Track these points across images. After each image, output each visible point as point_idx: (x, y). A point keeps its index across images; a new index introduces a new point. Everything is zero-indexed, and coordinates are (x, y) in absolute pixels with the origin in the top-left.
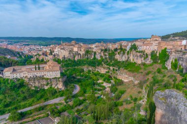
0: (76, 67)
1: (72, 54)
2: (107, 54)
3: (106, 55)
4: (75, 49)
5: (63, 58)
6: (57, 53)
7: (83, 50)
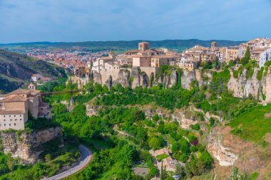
0: (129, 106)
1: (124, 74)
2: (209, 75)
3: (206, 79)
4: (136, 62)
5: (107, 82)
6: (97, 70)
7: (153, 64)
